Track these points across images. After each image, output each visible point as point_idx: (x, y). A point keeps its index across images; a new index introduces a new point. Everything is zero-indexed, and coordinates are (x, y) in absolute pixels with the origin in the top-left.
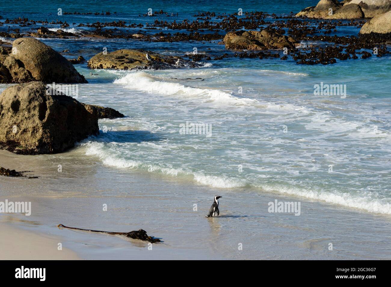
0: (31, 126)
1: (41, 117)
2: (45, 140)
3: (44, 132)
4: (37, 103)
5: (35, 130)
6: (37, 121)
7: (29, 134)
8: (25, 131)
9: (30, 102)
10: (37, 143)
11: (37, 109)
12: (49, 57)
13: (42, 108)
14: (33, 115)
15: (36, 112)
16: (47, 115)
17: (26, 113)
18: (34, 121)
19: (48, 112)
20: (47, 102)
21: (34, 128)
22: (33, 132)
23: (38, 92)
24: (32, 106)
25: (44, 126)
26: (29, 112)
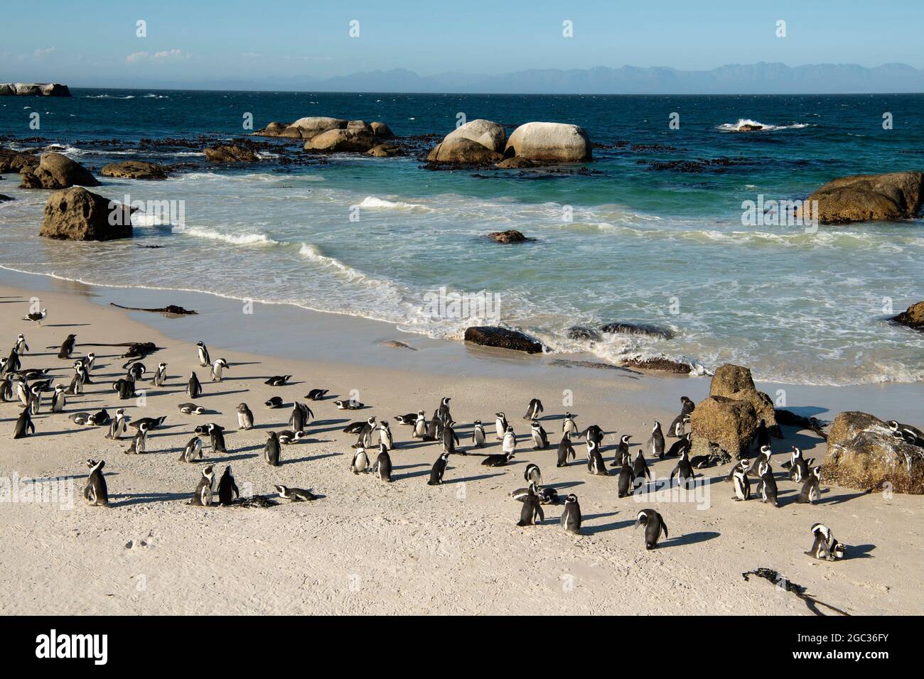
0: (77, 222)
1: (86, 215)
2: (90, 233)
3: (89, 227)
4: (81, 204)
5: (81, 225)
6: (83, 218)
7: (76, 229)
8: (73, 226)
9: (75, 204)
10: (84, 236)
11: (82, 208)
12: (72, 168)
13: (86, 208)
14: (79, 214)
15: (81, 211)
16: (90, 214)
17: (73, 212)
18: (80, 218)
19: (91, 211)
20: (90, 203)
21: (80, 223)
22: (79, 227)
23: (81, 195)
24: (77, 206)
25: (89, 222)
26: (75, 211)
